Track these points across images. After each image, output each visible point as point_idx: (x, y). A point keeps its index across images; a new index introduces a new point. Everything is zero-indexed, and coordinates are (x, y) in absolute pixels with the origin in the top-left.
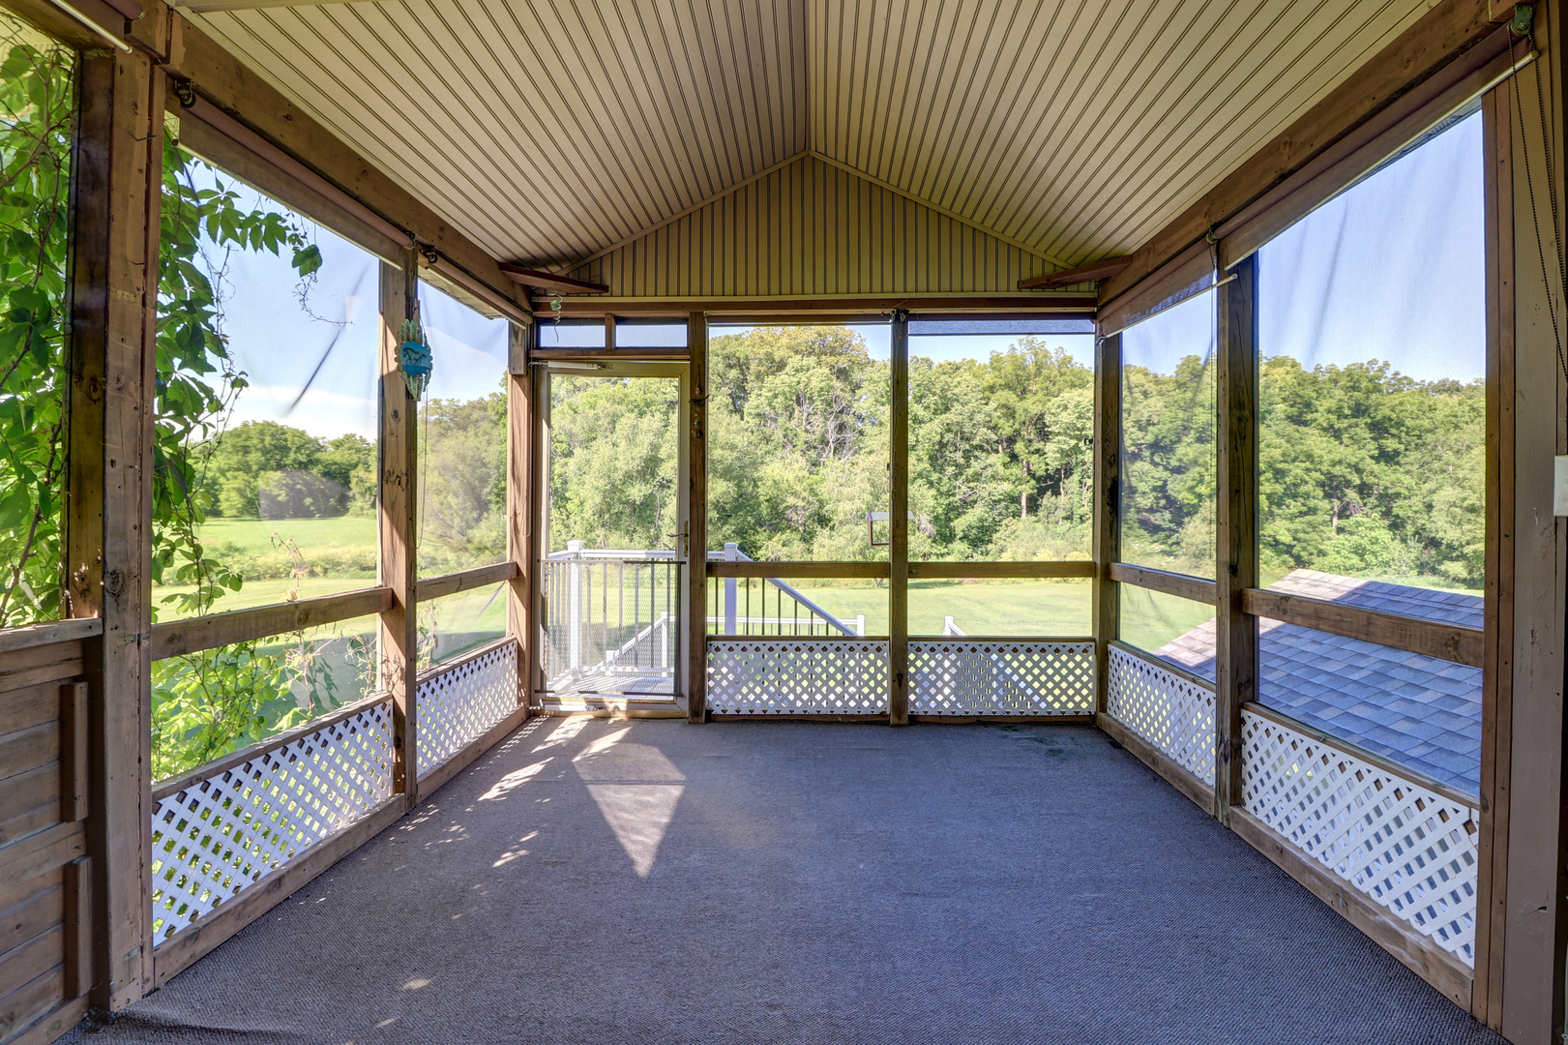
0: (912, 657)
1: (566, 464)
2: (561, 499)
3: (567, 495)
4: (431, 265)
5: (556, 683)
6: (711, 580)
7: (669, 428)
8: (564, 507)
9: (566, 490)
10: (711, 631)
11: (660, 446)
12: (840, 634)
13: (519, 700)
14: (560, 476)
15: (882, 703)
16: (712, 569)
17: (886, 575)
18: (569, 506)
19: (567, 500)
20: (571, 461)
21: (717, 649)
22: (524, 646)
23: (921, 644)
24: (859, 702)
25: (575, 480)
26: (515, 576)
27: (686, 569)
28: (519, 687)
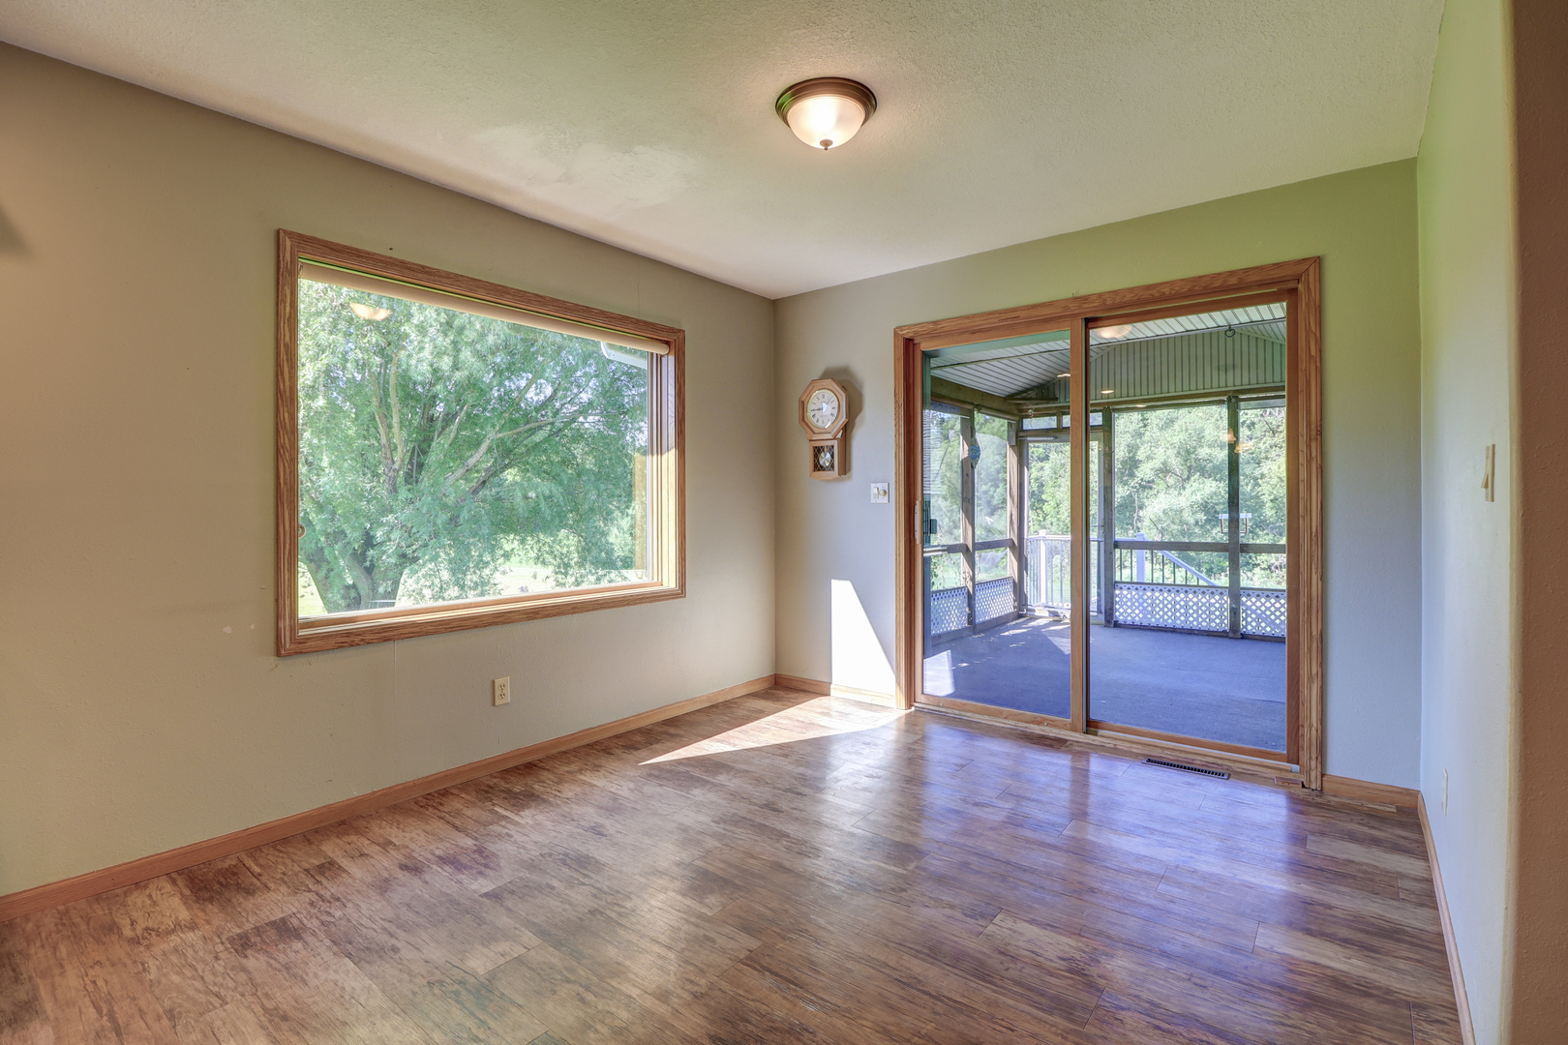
0: (1244, 599)
1: (1042, 468)
2: (1039, 501)
3: (1044, 497)
4: (979, 412)
5: (1031, 601)
6: (1118, 551)
7: (1148, 428)
8: (1041, 508)
9: (1042, 492)
10: (1118, 579)
11: (1138, 448)
12: (1206, 584)
13: (1015, 607)
14: (1037, 479)
15: (1226, 625)
16: (1117, 545)
17: (1226, 551)
18: (1046, 507)
19: (1044, 502)
20: (1047, 465)
21: (1121, 588)
22: (1016, 581)
23: (1250, 592)
24: (1209, 624)
25: (1051, 483)
26: (1012, 546)
27: (1102, 544)
28: (1015, 601)
